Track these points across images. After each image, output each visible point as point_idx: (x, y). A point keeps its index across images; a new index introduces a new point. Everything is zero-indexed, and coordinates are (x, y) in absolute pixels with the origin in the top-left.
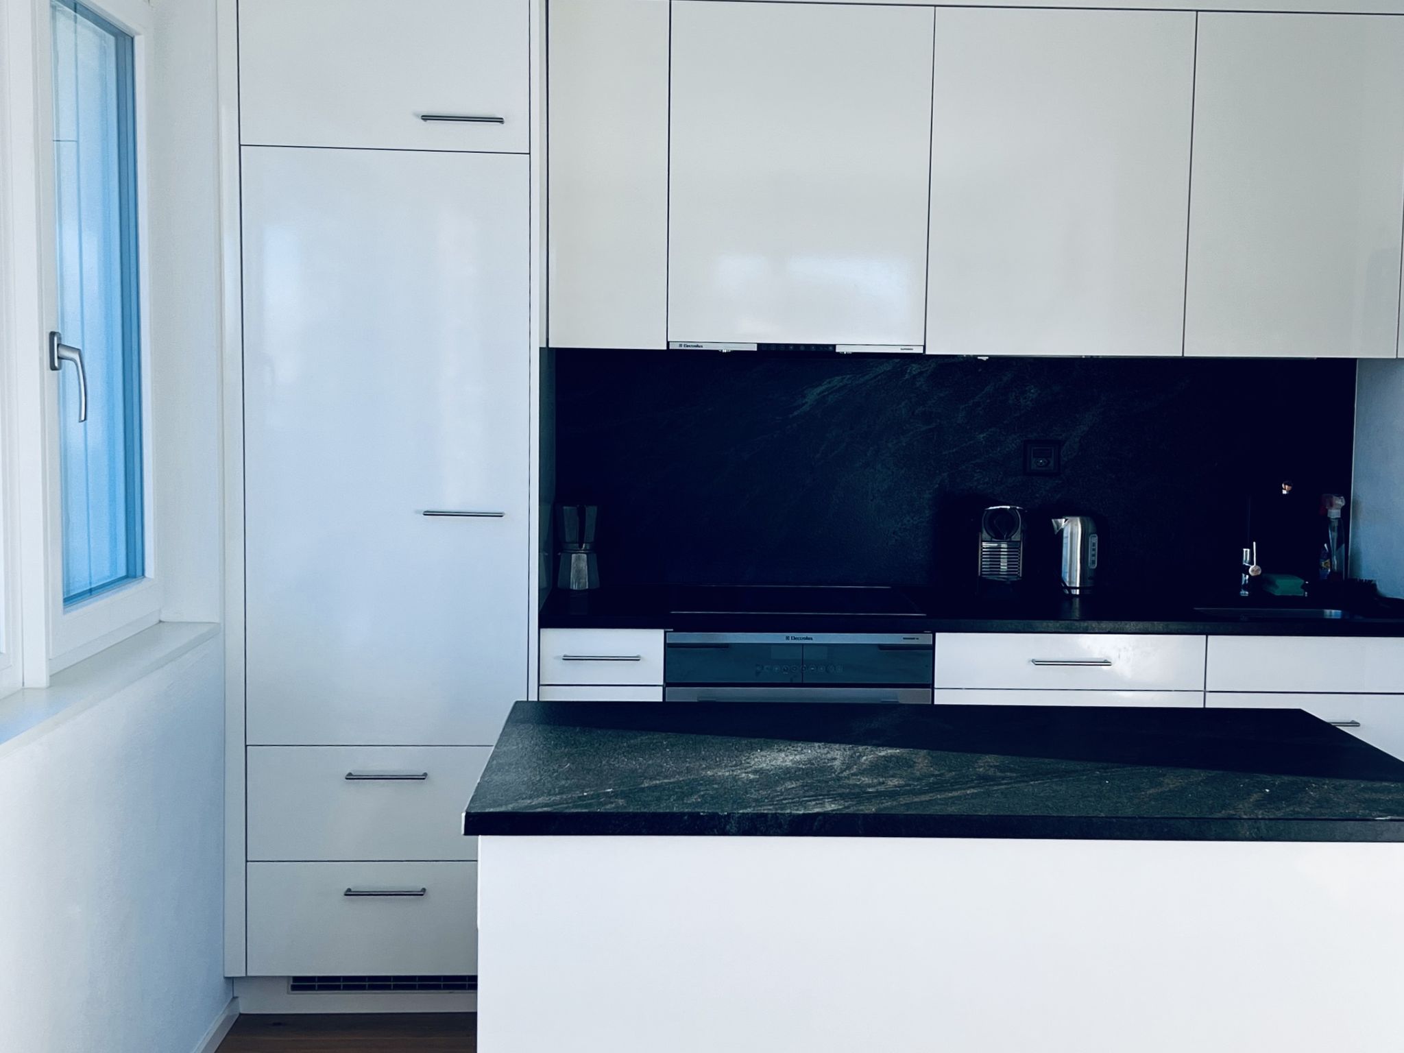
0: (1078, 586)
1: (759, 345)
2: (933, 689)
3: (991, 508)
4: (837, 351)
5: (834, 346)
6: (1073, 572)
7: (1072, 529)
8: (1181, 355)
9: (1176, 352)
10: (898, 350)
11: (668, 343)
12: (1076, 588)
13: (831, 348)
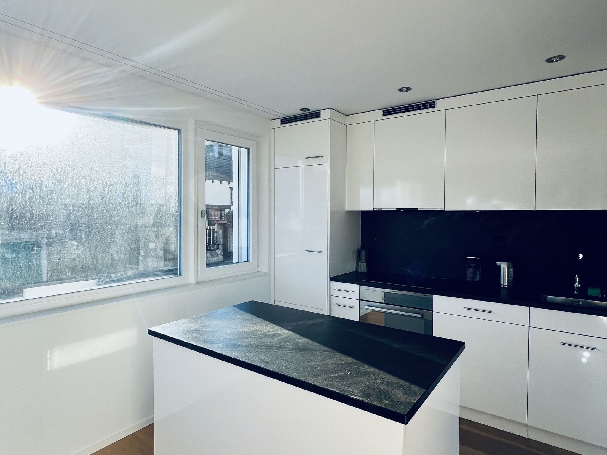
0: (507, 284)
1: (397, 209)
2: (433, 312)
3: (468, 257)
4: (418, 210)
5: (418, 208)
6: (504, 280)
7: (504, 266)
8: (534, 210)
9: (532, 209)
10: (436, 209)
11: (374, 209)
12: (506, 285)
13: (417, 209)
